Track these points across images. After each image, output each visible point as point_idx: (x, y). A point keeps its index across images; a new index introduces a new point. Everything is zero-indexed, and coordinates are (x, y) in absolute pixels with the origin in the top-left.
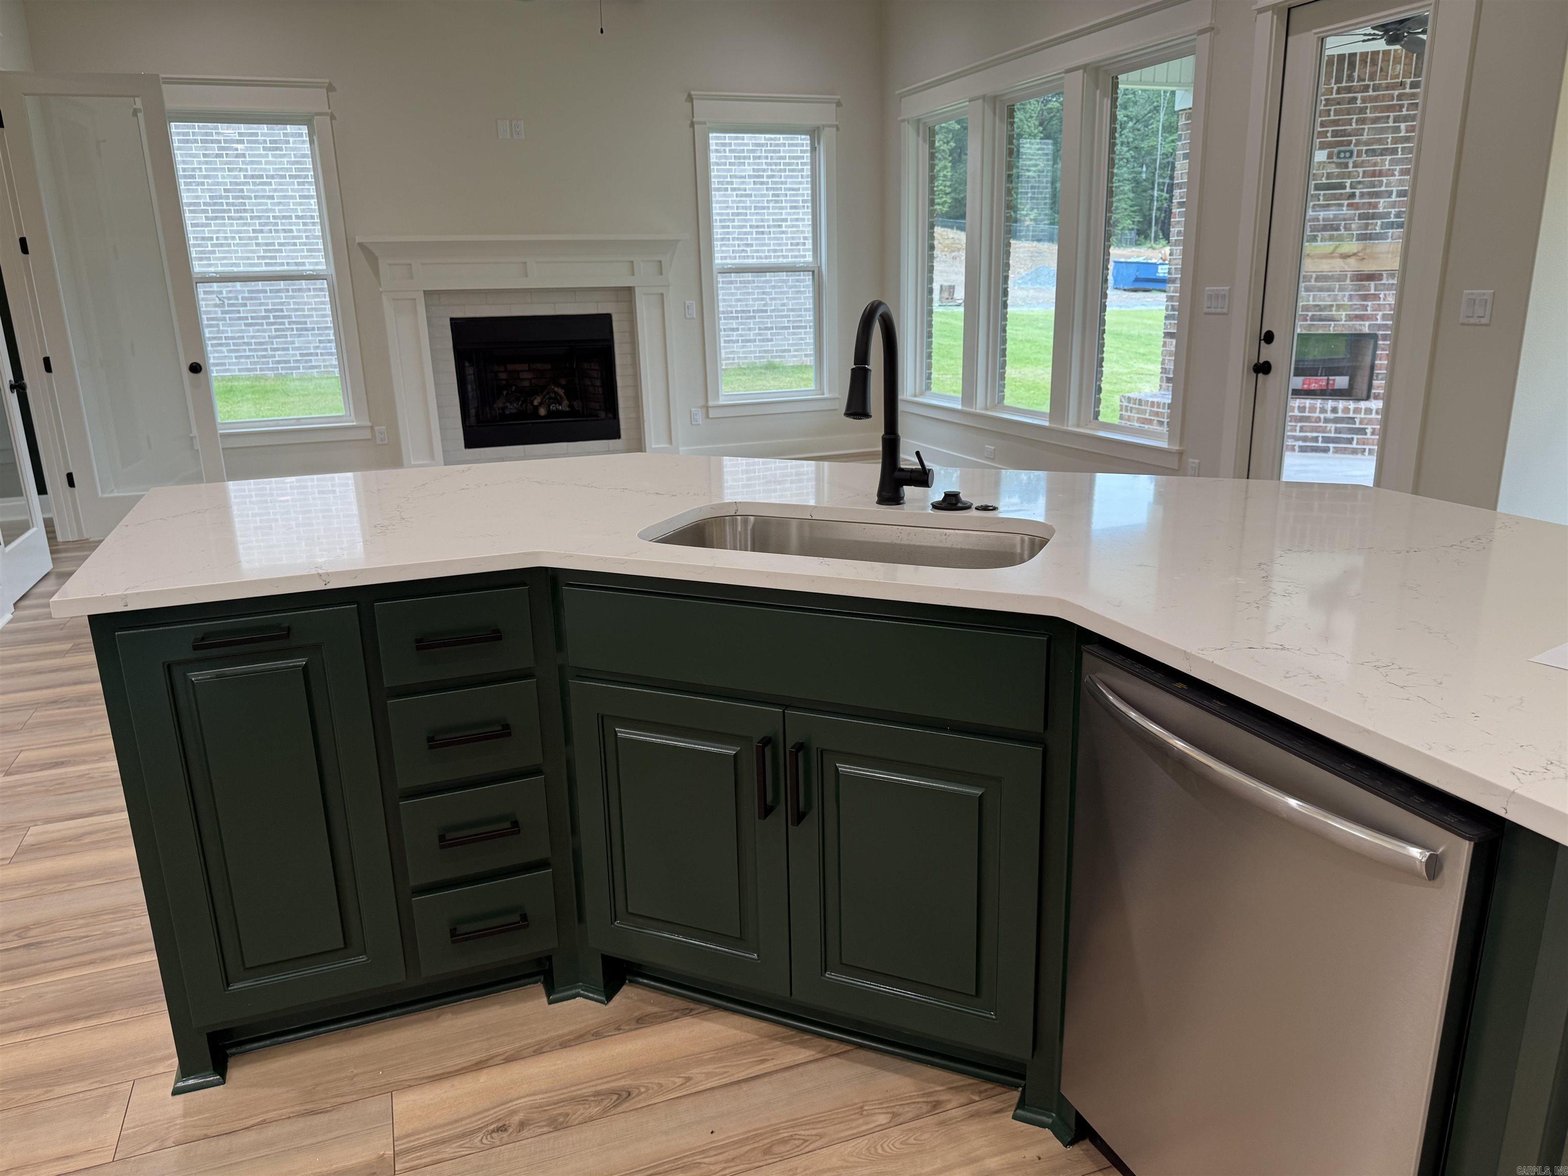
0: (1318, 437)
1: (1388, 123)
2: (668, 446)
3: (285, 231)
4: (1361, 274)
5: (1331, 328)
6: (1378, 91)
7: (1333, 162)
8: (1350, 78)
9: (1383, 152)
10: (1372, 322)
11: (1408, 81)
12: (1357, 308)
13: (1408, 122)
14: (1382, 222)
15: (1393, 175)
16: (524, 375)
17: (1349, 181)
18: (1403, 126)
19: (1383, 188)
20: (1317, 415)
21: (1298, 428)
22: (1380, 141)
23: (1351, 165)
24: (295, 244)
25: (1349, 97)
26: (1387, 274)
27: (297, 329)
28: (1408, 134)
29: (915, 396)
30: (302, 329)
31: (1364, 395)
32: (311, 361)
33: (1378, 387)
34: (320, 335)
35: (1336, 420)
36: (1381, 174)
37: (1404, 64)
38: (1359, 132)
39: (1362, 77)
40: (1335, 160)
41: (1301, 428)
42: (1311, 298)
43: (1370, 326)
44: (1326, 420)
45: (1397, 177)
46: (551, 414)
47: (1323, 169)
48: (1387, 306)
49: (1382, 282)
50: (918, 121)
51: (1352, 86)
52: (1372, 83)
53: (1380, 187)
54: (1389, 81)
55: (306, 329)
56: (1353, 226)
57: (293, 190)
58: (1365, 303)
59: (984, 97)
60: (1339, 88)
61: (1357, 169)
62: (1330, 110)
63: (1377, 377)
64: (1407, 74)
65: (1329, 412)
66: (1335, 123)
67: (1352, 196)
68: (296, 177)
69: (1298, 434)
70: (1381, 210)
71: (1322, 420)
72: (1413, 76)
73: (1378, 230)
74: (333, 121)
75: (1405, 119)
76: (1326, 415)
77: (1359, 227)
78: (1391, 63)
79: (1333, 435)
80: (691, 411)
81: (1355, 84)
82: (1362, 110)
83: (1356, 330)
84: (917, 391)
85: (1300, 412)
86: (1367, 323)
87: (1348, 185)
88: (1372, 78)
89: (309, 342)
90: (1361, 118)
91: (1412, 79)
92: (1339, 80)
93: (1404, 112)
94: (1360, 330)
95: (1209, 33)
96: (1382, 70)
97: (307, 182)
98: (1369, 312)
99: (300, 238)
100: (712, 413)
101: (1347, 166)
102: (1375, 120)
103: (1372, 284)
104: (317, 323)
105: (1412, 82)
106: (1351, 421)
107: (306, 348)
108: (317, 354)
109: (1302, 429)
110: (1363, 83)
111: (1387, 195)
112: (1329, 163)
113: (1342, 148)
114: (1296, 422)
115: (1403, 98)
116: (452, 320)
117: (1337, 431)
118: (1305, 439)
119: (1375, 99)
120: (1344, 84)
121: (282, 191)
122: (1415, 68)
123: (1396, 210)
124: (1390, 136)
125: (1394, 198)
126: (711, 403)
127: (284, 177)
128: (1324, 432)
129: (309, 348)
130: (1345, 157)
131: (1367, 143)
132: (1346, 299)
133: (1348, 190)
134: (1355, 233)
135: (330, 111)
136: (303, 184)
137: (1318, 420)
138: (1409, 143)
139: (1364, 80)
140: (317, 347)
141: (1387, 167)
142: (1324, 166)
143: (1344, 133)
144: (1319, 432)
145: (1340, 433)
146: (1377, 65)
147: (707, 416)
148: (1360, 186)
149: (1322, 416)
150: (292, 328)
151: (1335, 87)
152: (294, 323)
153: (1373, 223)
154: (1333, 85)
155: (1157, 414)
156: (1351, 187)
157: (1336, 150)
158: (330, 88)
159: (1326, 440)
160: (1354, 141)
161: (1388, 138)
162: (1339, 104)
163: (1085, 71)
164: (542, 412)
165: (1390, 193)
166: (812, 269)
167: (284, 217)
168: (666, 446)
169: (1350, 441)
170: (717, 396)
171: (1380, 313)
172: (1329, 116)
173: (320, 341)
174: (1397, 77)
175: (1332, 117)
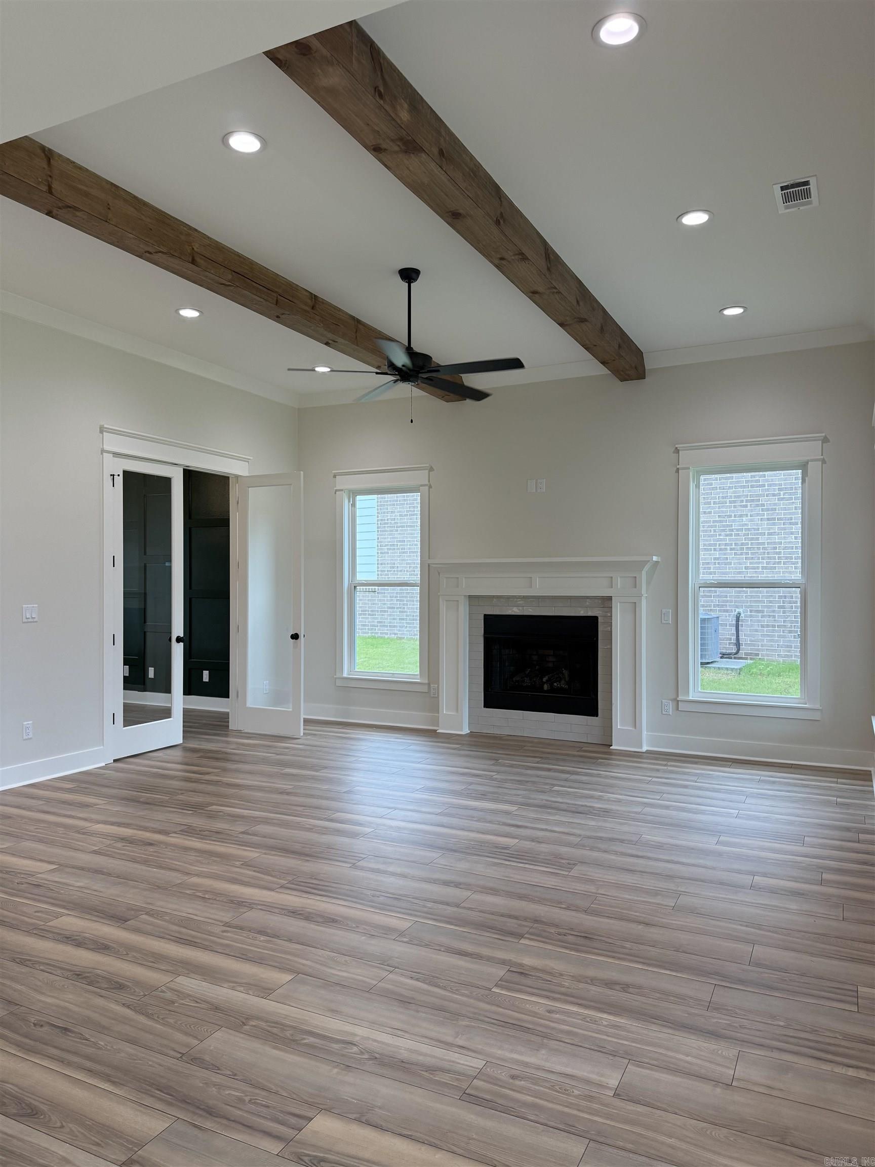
2: (634, 729)
16: (551, 659)
46: (552, 690)
80: (662, 702)
100: (682, 706)
116: (485, 615)
126: (680, 698)
147: (677, 708)
158: (431, 469)
164: (546, 687)
166: (801, 586)
168: (631, 729)
170: (687, 692)
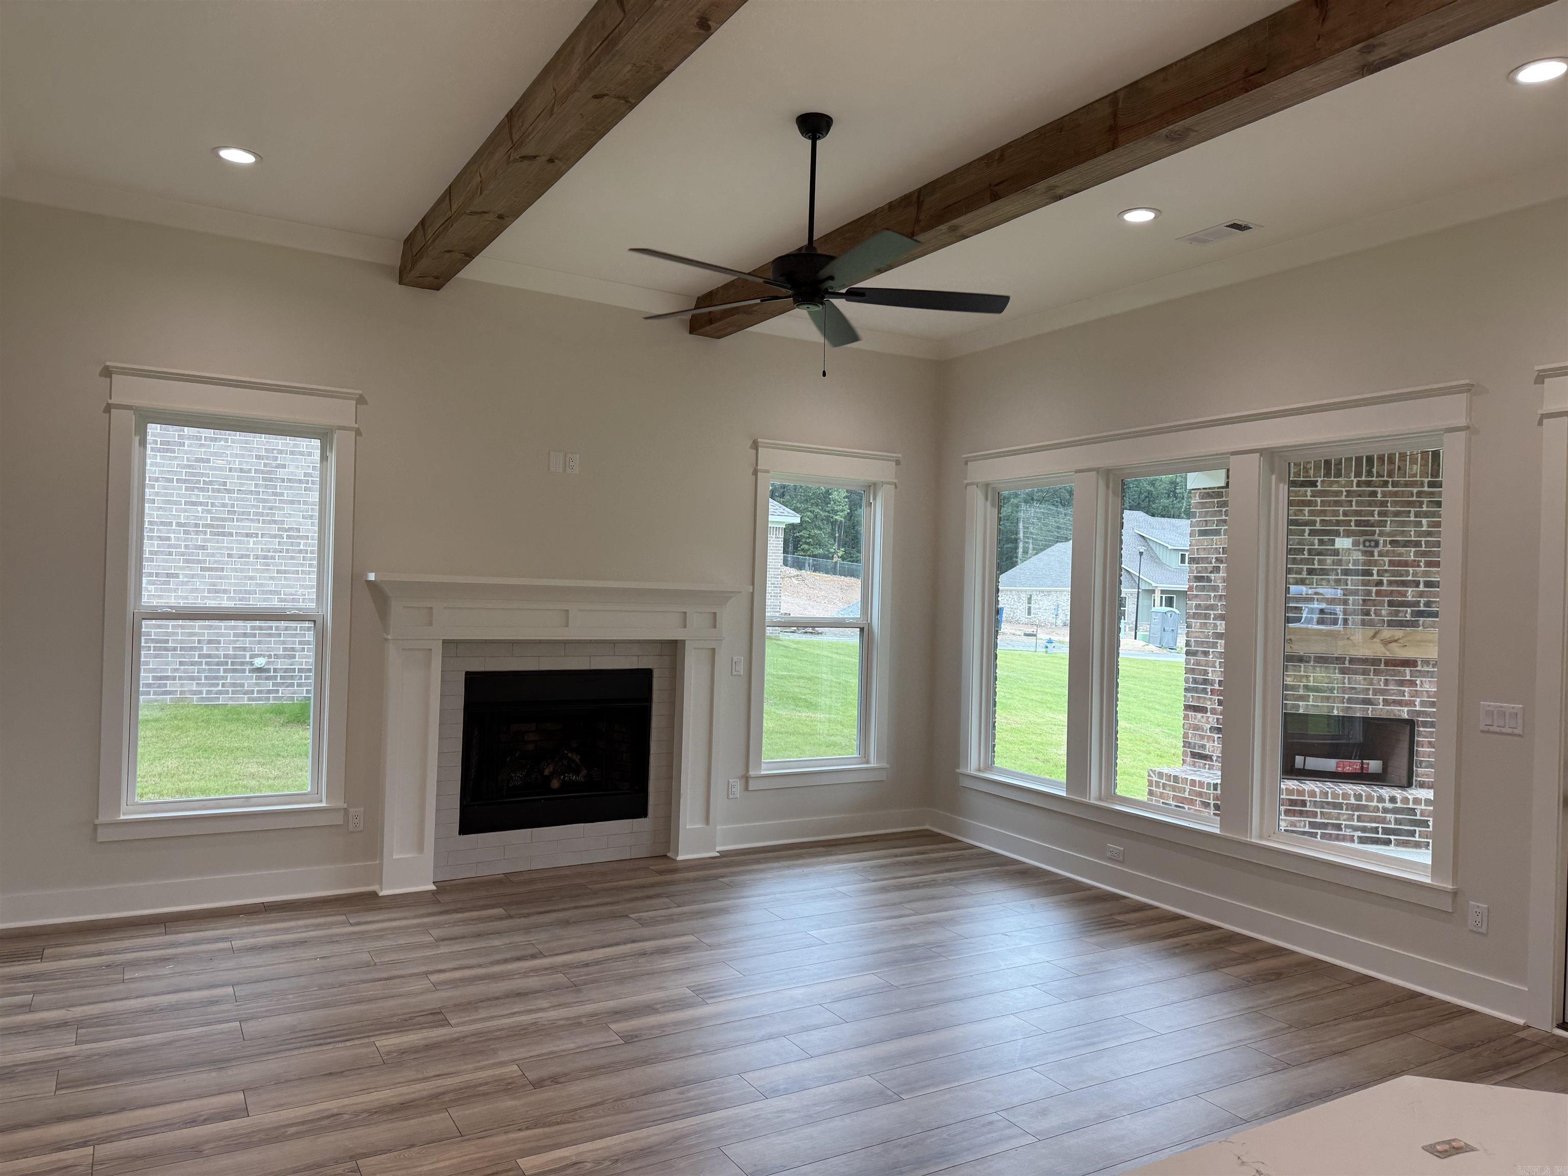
0: (1379, 827)
1: (1410, 517)
2: (705, 826)
3: (160, 538)
4: (1395, 660)
5: (1369, 712)
6: (1397, 487)
7: (1358, 550)
8: (1370, 474)
9: (1406, 544)
10: (1410, 708)
11: (1426, 480)
12: (1394, 694)
13: (1429, 518)
14: (1412, 611)
15: (1419, 566)
17: (1376, 569)
18: (1424, 521)
19: (1410, 578)
20: (1375, 804)
21: (1355, 817)
22: (1403, 533)
23: (1376, 554)
24: (170, 554)
25: (1370, 490)
26: (1422, 661)
27: (155, 649)
28: (1429, 529)
29: (979, 770)
30: (160, 649)
31: (1404, 781)
32: (165, 685)
33: (1423, 775)
34: (183, 656)
35: (1395, 811)
36: (1406, 564)
37: (1421, 465)
38: (1382, 524)
39: (1381, 473)
40: (1361, 547)
41: (1359, 817)
42: (1346, 681)
43: (1408, 711)
44: (1385, 810)
45: (1423, 569)
47: (1349, 556)
48: (1424, 693)
49: (1418, 669)
50: (987, 485)
51: (1372, 481)
52: (1390, 480)
53: (1407, 577)
54: (1407, 479)
55: (166, 649)
56: (1383, 612)
57: (179, 495)
58: (1402, 688)
59: (1097, 470)
60: (1359, 481)
61: (1383, 558)
62: (1351, 501)
63: (1421, 765)
64: (1424, 474)
65: (1387, 802)
66: (1358, 513)
67: (1380, 583)
68: (185, 481)
69: (1355, 823)
70: (1410, 599)
71: (1381, 809)
72: (1430, 476)
73: (1408, 618)
74: (358, 437)
75: (1426, 515)
76: (1384, 804)
77: (1391, 613)
78: (1408, 463)
79: (1393, 826)
80: (730, 783)
81: (1374, 479)
82: (1383, 504)
83: (1395, 715)
84: (982, 765)
85: (1356, 800)
86: (1406, 709)
87: (1375, 572)
88: (1390, 476)
89: (167, 664)
90: (1382, 510)
91: (1430, 479)
92: (1358, 474)
93: (1425, 508)
94: (1399, 715)
95: (1465, 432)
96: (1399, 468)
97: (197, 488)
98: (1407, 698)
99: (179, 546)
100: (752, 785)
101: (1372, 554)
102: (1397, 514)
103: (1408, 670)
104: (182, 642)
105: (1429, 481)
106: (1411, 812)
107: (162, 670)
108: (174, 678)
109: (1359, 819)
110: (1382, 479)
111: (1414, 585)
112: (1355, 550)
113: (1368, 538)
114: (1352, 811)
115: (1422, 496)
116: (467, 673)
117: (1397, 822)
118: (1364, 830)
119: (1396, 494)
120: (1363, 478)
121: (166, 495)
122: (1431, 469)
123: (1425, 599)
124: (1413, 529)
125: (1421, 588)
126: (752, 773)
127: (171, 480)
128: (1383, 823)
129: (166, 670)
130: (1370, 546)
131: (1389, 534)
132: (1382, 683)
133: (1375, 577)
134: (1385, 619)
135: (357, 426)
136: (192, 489)
137: (1377, 809)
138: (1432, 537)
139: (1383, 476)
140: (176, 670)
141: (1412, 558)
142: (1349, 553)
143: (1367, 523)
144: (1378, 823)
145: (1400, 824)
146: (1395, 463)
147: (746, 788)
148: (1387, 575)
149: (1380, 805)
150: (150, 647)
151: (1355, 481)
152: (153, 641)
153: (1403, 611)
154: (1352, 478)
155: (1200, 794)
156: (1378, 575)
157: (1362, 539)
158: (361, 400)
159: (1386, 831)
160: (1377, 532)
161: (1411, 531)
162: (1360, 496)
163: (1261, 455)
164: (556, 784)
165: (1417, 584)
166: (862, 626)
167: (162, 523)
168: (703, 825)
169: (1413, 833)
170: (759, 763)
171: (1418, 700)
172: (1351, 506)
173: (181, 663)
174: (1415, 475)
175: (1354, 508)
